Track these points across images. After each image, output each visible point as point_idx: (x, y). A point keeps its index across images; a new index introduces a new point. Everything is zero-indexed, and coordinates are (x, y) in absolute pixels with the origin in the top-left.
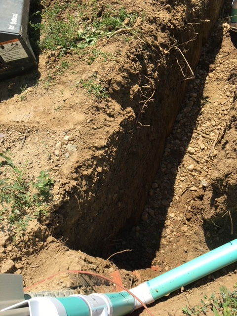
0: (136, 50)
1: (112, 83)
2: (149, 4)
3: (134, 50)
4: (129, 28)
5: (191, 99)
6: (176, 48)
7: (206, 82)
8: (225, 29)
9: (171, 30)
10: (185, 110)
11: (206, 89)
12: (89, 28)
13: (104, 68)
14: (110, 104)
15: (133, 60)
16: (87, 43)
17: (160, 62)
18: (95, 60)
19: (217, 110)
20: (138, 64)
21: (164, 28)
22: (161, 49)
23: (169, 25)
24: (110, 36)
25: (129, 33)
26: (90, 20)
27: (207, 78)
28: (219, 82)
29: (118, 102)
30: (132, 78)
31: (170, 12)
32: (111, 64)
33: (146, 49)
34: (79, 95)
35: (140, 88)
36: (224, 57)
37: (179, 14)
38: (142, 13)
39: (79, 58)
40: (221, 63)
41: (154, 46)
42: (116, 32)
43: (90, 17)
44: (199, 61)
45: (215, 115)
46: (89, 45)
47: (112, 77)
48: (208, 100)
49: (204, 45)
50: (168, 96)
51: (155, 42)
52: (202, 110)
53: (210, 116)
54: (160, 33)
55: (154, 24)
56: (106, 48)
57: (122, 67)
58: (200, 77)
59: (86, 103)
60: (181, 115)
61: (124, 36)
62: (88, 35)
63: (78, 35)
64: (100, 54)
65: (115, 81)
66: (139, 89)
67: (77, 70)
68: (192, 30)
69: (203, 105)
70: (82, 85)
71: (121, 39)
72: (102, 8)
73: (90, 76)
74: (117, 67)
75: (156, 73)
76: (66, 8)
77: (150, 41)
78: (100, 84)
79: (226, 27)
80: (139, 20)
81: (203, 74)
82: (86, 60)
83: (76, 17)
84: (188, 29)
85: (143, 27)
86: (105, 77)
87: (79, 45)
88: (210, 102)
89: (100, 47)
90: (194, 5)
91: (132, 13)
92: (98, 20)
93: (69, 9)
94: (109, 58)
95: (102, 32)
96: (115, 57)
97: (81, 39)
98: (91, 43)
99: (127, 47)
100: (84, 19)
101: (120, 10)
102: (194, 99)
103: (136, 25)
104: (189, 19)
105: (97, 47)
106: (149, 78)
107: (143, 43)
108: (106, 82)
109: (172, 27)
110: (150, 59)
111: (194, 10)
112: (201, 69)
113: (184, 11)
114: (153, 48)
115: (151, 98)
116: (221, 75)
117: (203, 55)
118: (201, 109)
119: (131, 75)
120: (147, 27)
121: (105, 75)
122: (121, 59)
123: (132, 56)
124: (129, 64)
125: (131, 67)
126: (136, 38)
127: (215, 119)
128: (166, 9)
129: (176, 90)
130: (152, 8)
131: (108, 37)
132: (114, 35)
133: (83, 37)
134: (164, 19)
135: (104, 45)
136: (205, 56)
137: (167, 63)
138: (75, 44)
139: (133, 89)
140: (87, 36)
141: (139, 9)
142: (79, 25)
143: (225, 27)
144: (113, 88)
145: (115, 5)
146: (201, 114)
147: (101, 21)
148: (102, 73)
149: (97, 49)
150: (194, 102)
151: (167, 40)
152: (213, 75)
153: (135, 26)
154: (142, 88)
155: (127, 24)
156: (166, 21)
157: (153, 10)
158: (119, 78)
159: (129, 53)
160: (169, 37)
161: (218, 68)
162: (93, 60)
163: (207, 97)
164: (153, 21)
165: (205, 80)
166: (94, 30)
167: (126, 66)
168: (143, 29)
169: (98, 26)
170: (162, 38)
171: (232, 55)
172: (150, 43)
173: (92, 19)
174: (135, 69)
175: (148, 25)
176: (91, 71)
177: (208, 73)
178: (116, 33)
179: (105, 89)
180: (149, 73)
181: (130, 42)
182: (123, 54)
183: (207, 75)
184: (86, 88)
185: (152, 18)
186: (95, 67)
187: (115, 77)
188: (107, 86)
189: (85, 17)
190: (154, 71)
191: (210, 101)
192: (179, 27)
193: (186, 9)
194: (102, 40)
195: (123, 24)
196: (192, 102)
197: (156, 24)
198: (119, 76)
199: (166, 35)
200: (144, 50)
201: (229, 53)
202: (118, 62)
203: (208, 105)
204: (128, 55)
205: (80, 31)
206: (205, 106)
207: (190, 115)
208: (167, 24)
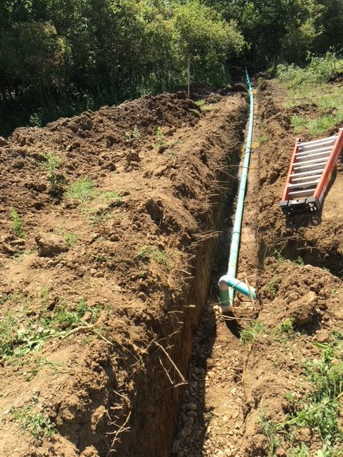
0: (100, 354)
1: (62, 409)
2: (118, 293)
3: (96, 355)
4: (90, 326)
5: (189, 413)
6: (157, 344)
7: (206, 385)
8: (217, 312)
9: (148, 323)
10: (183, 432)
11: (207, 396)
12: (35, 326)
13: (50, 386)
14: (57, 445)
15: (96, 369)
16: (29, 347)
17: (135, 367)
18: (38, 373)
19: (229, 428)
20: (103, 374)
21: (138, 321)
22: (136, 348)
23: (144, 316)
24: (63, 337)
25: (90, 331)
26: (38, 315)
27: (207, 379)
28: (223, 384)
29: (71, 440)
30: (94, 397)
31: (144, 300)
32: (62, 379)
33: (115, 350)
34: (5, 435)
35: (106, 411)
36: (223, 348)
37: (157, 302)
38: (108, 304)
39: (14, 371)
40: (221, 357)
41: (125, 345)
42: (73, 331)
43: (38, 312)
44: (192, 355)
45: (227, 437)
46: (31, 350)
47: (62, 400)
48: (214, 412)
49: (194, 333)
50: (154, 415)
51: (127, 340)
52: (209, 430)
53: (221, 439)
54: (133, 327)
55: (125, 316)
56: (56, 355)
57: (79, 382)
58: (197, 378)
59: (16, 450)
60: (178, 442)
61: (83, 336)
62: (32, 337)
63: (17, 337)
64: (46, 364)
65: (67, 404)
66: (105, 413)
67: (8, 391)
68: (175, 320)
69: (208, 421)
70: (13, 416)
71: (79, 341)
72: (55, 299)
73: (28, 399)
74: (71, 383)
75: (132, 383)
76: (5, 300)
77: (120, 340)
78: (43, 412)
79: (218, 310)
80: (103, 314)
81: (200, 374)
82: (25, 374)
83: (18, 311)
84: (170, 318)
85: (109, 322)
86: (51, 400)
87: (17, 351)
88: (218, 416)
89: (47, 353)
90: (173, 291)
91: (95, 306)
92: (48, 315)
93: (9, 301)
94: (60, 369)
95: (53, 331)
96: (69, 366)
97: (21, 342)
98: (35, 347)
99: (87, 351)
100: (29, 315)
101: (79, 303)
102: (194, 412)
103: (100, 320)
104: (169, 306)
105: (43, 353)
106: (120, 393)
107: (108, 344)
108: (52, 408)
109: (148, 318)
110: (121, 364)
111: (173, 296)
112: (197, 366)
113: (162, 298)
114: (124, 348)
115: (125, 427)
116: (223, 374)
117: (195, 347)
118: (206, 429)
119: (92, 392)
120: (115, 322)
121: (51, 397)
122: (77, 369)
123: (94, 363)
124: (88, 376)
125: (92, 380)
126: (100, 338)
127: (229, 443)
128: (139, 297)
129: (164, 403)
130: (121, 297)
131: (60, 338)
132: (69, 335)
133: (25, 339)
134: (137, 310)
135: (54, 350)
136: (198, 347)
137: (146, 367)
138: (11, 349)
139: (95, 414)
140: (30, 338)
141: (105, 299)
142: (21, 322)
143: (216, 310)
144: (64, 416)
145: (73, 296)
146: (208, 438)
147: (52, 316)
148: (46, 394)
149: (43, 356)
150: (195, 417)
151: (143, 335)
152: (214, 373)
153: (98, 322)
154: (110, 411)
155: (88, 321)
156: (141, 311)
157: (123, 300)
158: (73, 400)
159: (89, 361)
160: (146, 331)
161: (218, 364)
162: (35, 373)
163: (212, 408)
164: (124, 313)
165: (204, 381)
166: (40, 329)
167: (85, 379)
168: (109, 326)
169: (48, 324)
170: (136, 332)
171: (231, 344)
172: (120, 343)
173: (40, 315)
174: (98, 383)
175: (116, 320)
176: (29, 392)
177: (206, 371)
178: (72, 333)
179: (49, 421)
180: (120, 384)
181: (91, 344)
182: (81, 361)
183: (206, 374)
184: (19, 421)
185: (121, 310)
186: (36, 385)
187: (67, 399)
188: (54, 414)
189: (30, 312)
190: (127, 380)
191: (216, 414)
192: (158, 317)
193: (163, 295)
194: (51, 343)
195: (83, 320)
196: (192, 419)
197: (128, 316)
198: (73, 396)
199: (142, 329)
200: (112, 353)
201: (228, 343)
202: (72, 375)
203: (214, 422)
204: (87, 363)
205: (21, 332)
206: (211, 422)
207: (192, 440)
208: (141, 316)
